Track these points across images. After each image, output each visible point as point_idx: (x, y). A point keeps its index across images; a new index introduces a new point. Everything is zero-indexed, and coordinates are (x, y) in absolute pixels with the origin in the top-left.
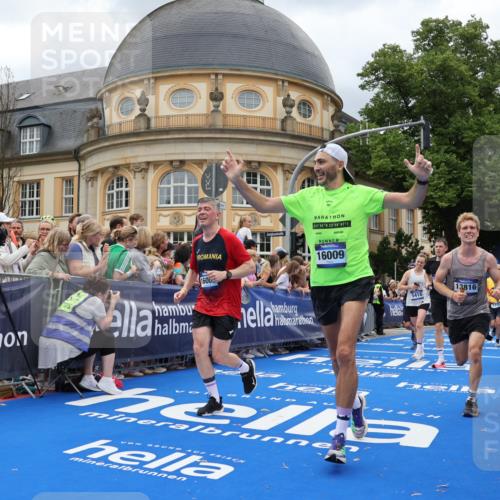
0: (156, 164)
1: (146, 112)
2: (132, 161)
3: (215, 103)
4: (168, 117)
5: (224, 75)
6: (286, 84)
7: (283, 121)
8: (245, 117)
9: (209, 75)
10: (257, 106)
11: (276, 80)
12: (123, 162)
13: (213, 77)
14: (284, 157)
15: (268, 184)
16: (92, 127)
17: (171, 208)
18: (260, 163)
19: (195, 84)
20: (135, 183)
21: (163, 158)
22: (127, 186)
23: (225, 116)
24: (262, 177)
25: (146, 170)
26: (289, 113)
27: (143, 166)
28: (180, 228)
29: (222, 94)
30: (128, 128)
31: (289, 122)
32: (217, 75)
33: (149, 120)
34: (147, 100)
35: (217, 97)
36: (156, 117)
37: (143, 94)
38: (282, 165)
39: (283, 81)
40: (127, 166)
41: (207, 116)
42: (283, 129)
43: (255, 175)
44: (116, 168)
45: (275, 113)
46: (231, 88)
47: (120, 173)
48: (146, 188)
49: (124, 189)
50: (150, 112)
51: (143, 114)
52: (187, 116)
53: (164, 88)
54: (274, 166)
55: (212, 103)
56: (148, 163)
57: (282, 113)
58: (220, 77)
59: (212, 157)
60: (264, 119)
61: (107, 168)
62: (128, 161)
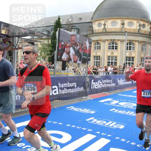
0: (108, 40)
1: (105, 27)
2: (102, 39)
3: (123, 26)
4: (111, 29)
5: (125, 18)
6: (140, 20)
7: (139, 30)
8: (130, 29)
9: (121, 18)
10: (132, 26)
11: (137, 19)
12: (99, 39)
13: (122, 19)
14: (138, 39)
15: (134, 45)
16: (90, 30)
17: (111, 51)
18: (133, 40)
19: (117, 20)
20: (102, 44)
21: (110, 39)
22: (100, 45)
23: (125, 29)
24: (133, 44)
25: (105, 41)
26: (140, 28)
27: (105, 40)
28: (113, 55)
29: (124, 23)
30: (101, 31)
31: (140, 30)
32: (123, 18)
33: (106, 29)
34: (106, 24)
35: (123, 24)
36: (108, 29)
37: (105, 23)
38: (138, 41)
39: (139, 20)
40: (101, 40)
41: (120, 29)
42: (138, 32)
43: (131, 43)
44: (97, 40)
45: (136, 28)
46: (126, 22)
47: (98, 42)
48: (105, 45)
49: (99, 45)
50: (106, 27)
51: (104, 28)
52: (116, 29)
53: (110, 21)
54: (136, 41)
55: (122, 26)
56: (106, 40)
57: (138, 28)
58: (124, 19)
59: (122, 39)
60: (134, 29)
61: (95, 40)
62: (101, 39)
